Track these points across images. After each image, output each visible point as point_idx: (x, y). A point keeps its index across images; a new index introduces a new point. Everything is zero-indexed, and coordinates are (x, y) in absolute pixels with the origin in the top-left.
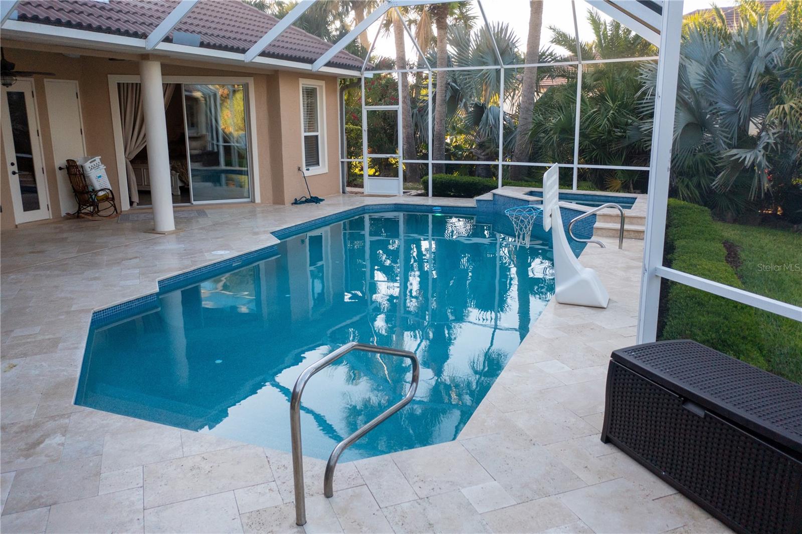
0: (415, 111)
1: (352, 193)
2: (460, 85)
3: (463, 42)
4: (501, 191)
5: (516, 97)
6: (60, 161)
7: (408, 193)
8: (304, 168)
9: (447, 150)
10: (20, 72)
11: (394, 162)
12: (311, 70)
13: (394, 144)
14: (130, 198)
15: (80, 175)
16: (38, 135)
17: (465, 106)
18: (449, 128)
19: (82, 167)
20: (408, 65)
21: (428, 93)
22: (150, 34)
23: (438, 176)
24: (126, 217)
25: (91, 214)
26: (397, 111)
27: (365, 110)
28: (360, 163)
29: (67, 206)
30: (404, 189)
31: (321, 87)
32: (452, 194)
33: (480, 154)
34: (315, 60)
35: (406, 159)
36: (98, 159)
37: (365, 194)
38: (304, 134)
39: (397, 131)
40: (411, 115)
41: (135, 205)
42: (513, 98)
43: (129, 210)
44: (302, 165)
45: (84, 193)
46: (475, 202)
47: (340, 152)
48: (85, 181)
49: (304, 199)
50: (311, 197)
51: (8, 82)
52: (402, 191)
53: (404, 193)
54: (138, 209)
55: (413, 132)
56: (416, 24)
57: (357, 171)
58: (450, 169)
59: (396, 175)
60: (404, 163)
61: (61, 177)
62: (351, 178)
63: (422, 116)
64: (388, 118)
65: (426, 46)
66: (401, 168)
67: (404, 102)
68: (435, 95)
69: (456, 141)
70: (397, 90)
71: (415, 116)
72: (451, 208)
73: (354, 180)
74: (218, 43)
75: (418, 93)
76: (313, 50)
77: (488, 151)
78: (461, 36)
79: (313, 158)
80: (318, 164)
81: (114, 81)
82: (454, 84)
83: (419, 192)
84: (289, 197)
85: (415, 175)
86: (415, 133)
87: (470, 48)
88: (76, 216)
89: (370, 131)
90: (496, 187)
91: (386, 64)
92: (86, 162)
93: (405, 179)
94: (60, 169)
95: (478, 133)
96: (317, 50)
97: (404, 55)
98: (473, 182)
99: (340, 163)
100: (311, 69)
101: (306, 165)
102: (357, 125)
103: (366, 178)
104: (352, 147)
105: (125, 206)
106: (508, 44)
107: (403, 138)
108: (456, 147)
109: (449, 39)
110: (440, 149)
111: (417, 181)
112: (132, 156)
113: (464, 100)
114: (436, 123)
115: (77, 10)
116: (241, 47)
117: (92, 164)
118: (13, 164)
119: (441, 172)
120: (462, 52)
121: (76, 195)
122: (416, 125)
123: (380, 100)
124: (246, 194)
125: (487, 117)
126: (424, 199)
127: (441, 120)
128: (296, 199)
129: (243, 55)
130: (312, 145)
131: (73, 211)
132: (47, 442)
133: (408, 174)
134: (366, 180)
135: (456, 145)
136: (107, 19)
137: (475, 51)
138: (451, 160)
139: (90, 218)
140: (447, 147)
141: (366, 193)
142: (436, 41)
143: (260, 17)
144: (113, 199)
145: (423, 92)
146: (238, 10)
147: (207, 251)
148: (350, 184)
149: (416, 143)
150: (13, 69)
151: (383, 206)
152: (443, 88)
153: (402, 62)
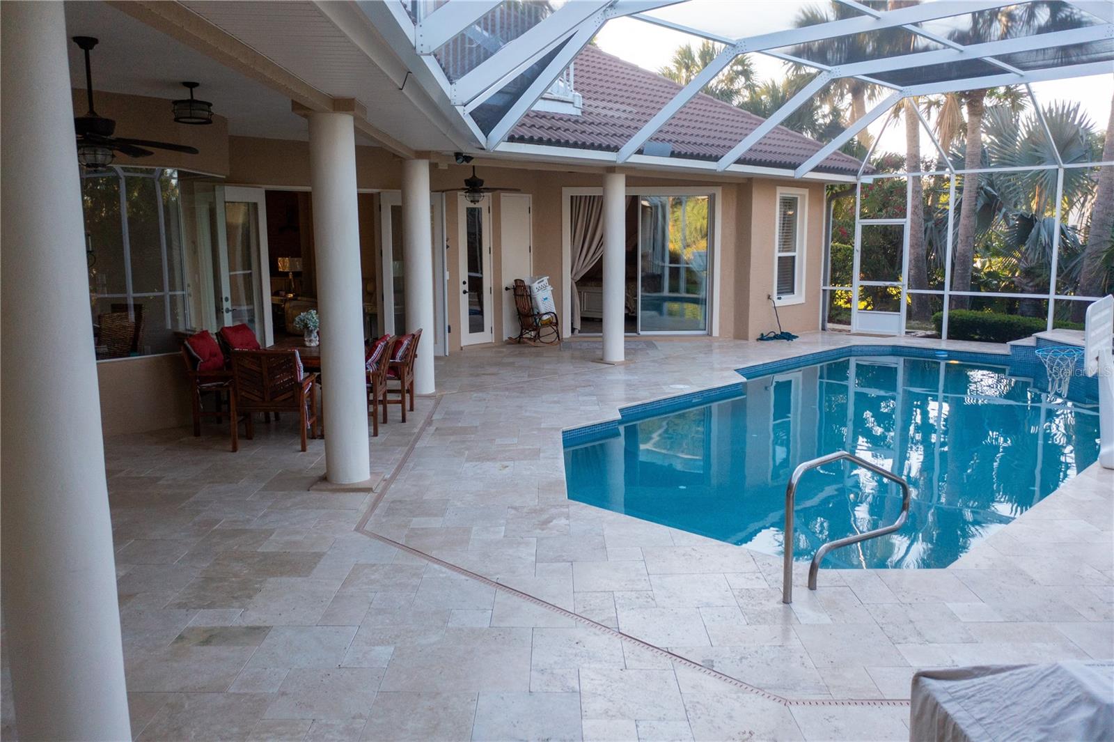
0: (930, 224)
1: (834, 330)
2: (999, 189)
3: (1008, 130)
4: (1050, 334)
5: (1088, 205)
6: (508, 281)
7: (913, 334)
8: (775, 296)
9: (975, 278)
10: (488, 189)
11: (895, 292)
12: (793, 177)
13: (896, 268)
14: (572, 324)
15: (527, 296)
16: (490, 253)
17: (1005, 217)
18: (980, 247)
19: (530, 287)
20: (923, 162)
21: (949, 200)
22: (622, 147)
23: (957, 312)
24: (568, 345)
25: (534, 339)
26: (903, 225)
27: (859, 224)
28: (847, 292)
29: (509, 329)
30: (906, 328)
31: (802, 195)
32: (977, 337)
33: (1026, 285)
34: (800, 165)
35: (912, 289)
36: (545, 279)
37: (852, 332)
38: (777, 254)
39: (902, 251)
40: (923, 229)
41: (576, 331)
42: (1083, 205)
43: (571, 337)
44: (772, 292)
45: (529, 317)
46: (1009, 348)
47: (822, 278)
48: (531, 303)
49: (772, 335)
50: (782, 333)
51: (477, 198)
52: (904, 330)
53: (907, 333)
54: (580, 337)
55: (925, 252)
56: (938, 107)
57: (841, 303)
58: (978, 303)
59: (897, 308)
60: (909, 294)
61: (506, 296)
62: (834, 312)
63: (940, 231)
64: (891, 234)
65: (951, 138)
66: (905, 300)
67: (914, 213)
68: (961, 202)
69: (990, 266)
70: (905, 197)
71: (928, 232)
72: (972, 355)
73: (837, 315)
74: (689, 151)
75: (936, 200)
76: (797, 152)
77: (1037, 280)
78: (1005, 122)
79: (787, 283)
80: (792, 292)
81: (568, 193)
82: (989, 188)
83: (929, 333)
84: (754, 330)
85: (924, 311)
86: (928, 254)
87: (1018, 138)
88: (518, 341)
89: (865, 251)
90: (1044, 329)
91: (892, 163)
92: (534, 282)
93: (910, 316)
94: (507, 289)
95: (1023, 254)
96: (802, 152)
97: (918, 151)
98: (1009, 321)
99: (821, 291)
100: (793, 175)
101: (778, 293)
102: (846, 243)
103: (854, 313)
104: (839, 271)
105: (566, 333)
106: (1078, 131)
107: (910, 261)
108: (989, 274)
109: (986, 127)
110: (963, 277)
111: (926, 319)
112: (578, 278)
113: (1004, 210)
114: (959, 241)
115: (555, 127)
116: (714, 154)
117: (540, 285)
118: (464, 283)
119: (962, 307)
120: (1005, 144)
121: (520, 318)
122: (930, 243)
123: (880, 210)
124: (702, 326)
125: (1038, 234)
126: (935, 342)
127: (968, 237)
128: (762, 334)
129: (715, 163)
130: (787, 268)
131: (515, 335)
132: (555, 522)
133: (915, 309)
134: (855, 317)
135: (989, 272)
136: (581, 133)
137: (1024, 142)
138: (981, 291)
139: (532, 343)
140: (975, 274)
141: (854, 331)
142: (967, 130)
143: (733, 115)
144: (557, 324)
145: (943, 199)
146: (709, 108)
147: (665, 384)
148: (831, 319)
149: (929, 268)
150: (482, 185)
151: (877, 348)
152: (973, 194)
153: (915, 161)
